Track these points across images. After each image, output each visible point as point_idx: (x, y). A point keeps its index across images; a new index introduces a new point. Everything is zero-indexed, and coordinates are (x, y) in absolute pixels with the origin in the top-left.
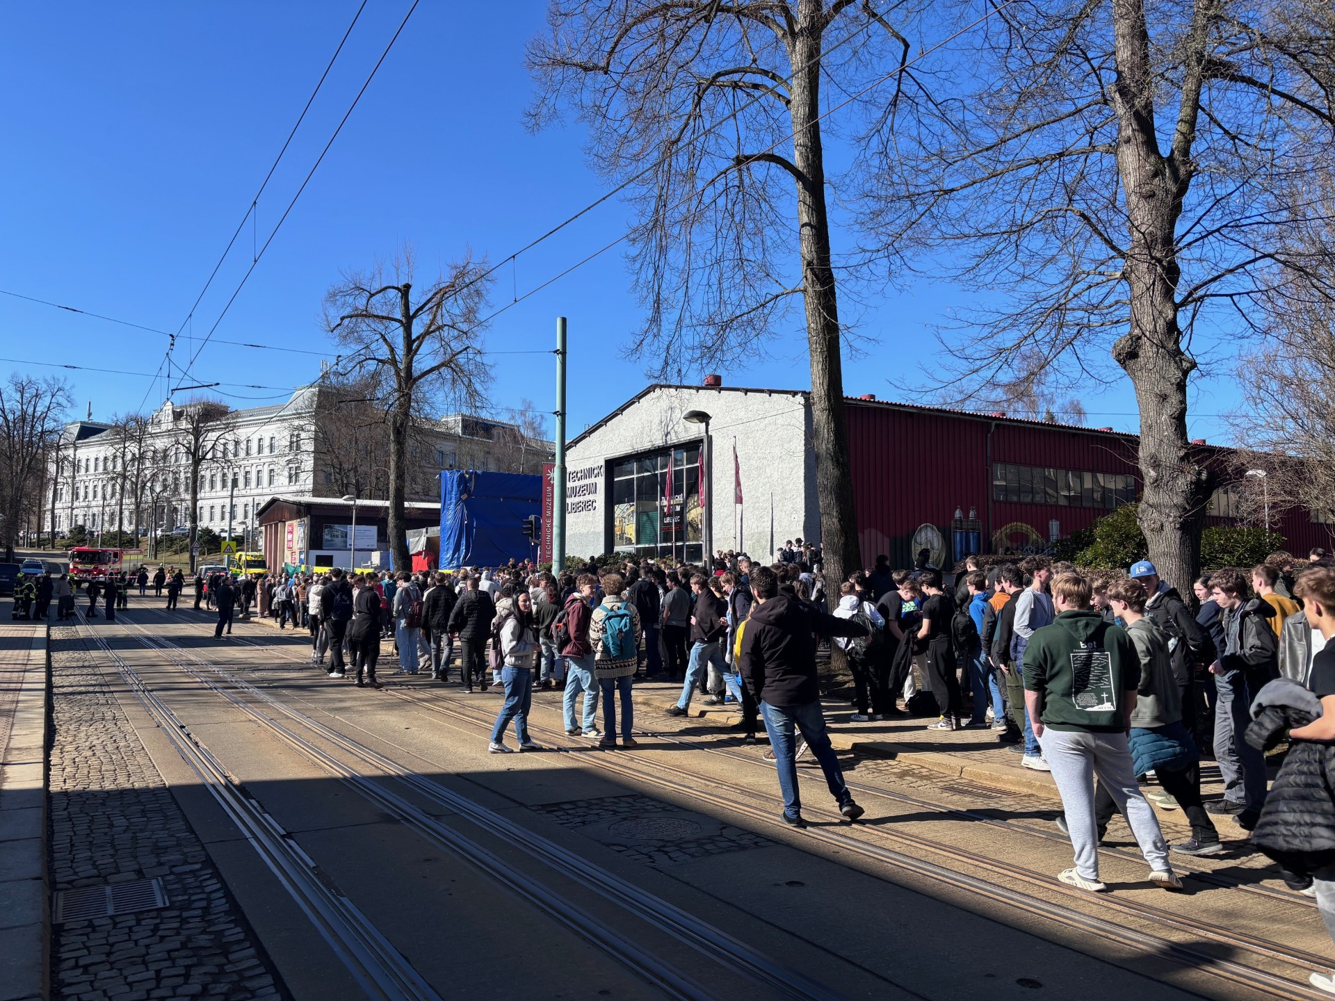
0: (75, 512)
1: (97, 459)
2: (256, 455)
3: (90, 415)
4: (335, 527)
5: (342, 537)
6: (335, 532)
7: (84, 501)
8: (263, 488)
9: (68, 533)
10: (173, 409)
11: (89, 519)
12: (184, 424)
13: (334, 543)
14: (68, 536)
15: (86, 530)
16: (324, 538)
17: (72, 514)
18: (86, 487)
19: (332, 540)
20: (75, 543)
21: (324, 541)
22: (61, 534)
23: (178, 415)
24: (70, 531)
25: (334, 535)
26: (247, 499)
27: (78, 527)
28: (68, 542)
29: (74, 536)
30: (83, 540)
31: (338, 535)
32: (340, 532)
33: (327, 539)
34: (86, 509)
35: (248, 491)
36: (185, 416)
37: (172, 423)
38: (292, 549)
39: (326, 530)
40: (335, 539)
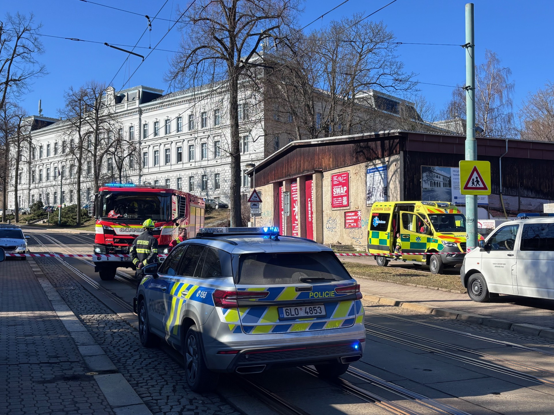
0: (32, 192)
1: (48, 146)
2: (200, 128)
3: (41, 111)
4: (435, 171)
5: (445, 185)
6: (436, 179)
7: (39, 183)
8: (208, 161)
9: (29, 209)
10: (114, 93)
11: (44, 197)
12: (125, 106)
13: (435, 193)
14: (29, 212)
15: (42, 206)
16: (424, 187)
17: (29, 193)
18: (40, 171)
19: (432, 191)
20: (36, 217)
21: (424, 191)
22: (23, 211)
23: (119, 100)
24: (29, 208)
25: (435, 182)
26: (192, 172)
27: (35, 204)
28: (29, 216)
29: (34, 211)
30: (42, 214)
31: (440, 183)
32: (442, 177)
33: (426, 189)
34: (41, 189)
35: (193, 165)
36: (126, 99)
37: (114, 107)
38: (348, 208)
39: (424, 174)
40: (436, 188)
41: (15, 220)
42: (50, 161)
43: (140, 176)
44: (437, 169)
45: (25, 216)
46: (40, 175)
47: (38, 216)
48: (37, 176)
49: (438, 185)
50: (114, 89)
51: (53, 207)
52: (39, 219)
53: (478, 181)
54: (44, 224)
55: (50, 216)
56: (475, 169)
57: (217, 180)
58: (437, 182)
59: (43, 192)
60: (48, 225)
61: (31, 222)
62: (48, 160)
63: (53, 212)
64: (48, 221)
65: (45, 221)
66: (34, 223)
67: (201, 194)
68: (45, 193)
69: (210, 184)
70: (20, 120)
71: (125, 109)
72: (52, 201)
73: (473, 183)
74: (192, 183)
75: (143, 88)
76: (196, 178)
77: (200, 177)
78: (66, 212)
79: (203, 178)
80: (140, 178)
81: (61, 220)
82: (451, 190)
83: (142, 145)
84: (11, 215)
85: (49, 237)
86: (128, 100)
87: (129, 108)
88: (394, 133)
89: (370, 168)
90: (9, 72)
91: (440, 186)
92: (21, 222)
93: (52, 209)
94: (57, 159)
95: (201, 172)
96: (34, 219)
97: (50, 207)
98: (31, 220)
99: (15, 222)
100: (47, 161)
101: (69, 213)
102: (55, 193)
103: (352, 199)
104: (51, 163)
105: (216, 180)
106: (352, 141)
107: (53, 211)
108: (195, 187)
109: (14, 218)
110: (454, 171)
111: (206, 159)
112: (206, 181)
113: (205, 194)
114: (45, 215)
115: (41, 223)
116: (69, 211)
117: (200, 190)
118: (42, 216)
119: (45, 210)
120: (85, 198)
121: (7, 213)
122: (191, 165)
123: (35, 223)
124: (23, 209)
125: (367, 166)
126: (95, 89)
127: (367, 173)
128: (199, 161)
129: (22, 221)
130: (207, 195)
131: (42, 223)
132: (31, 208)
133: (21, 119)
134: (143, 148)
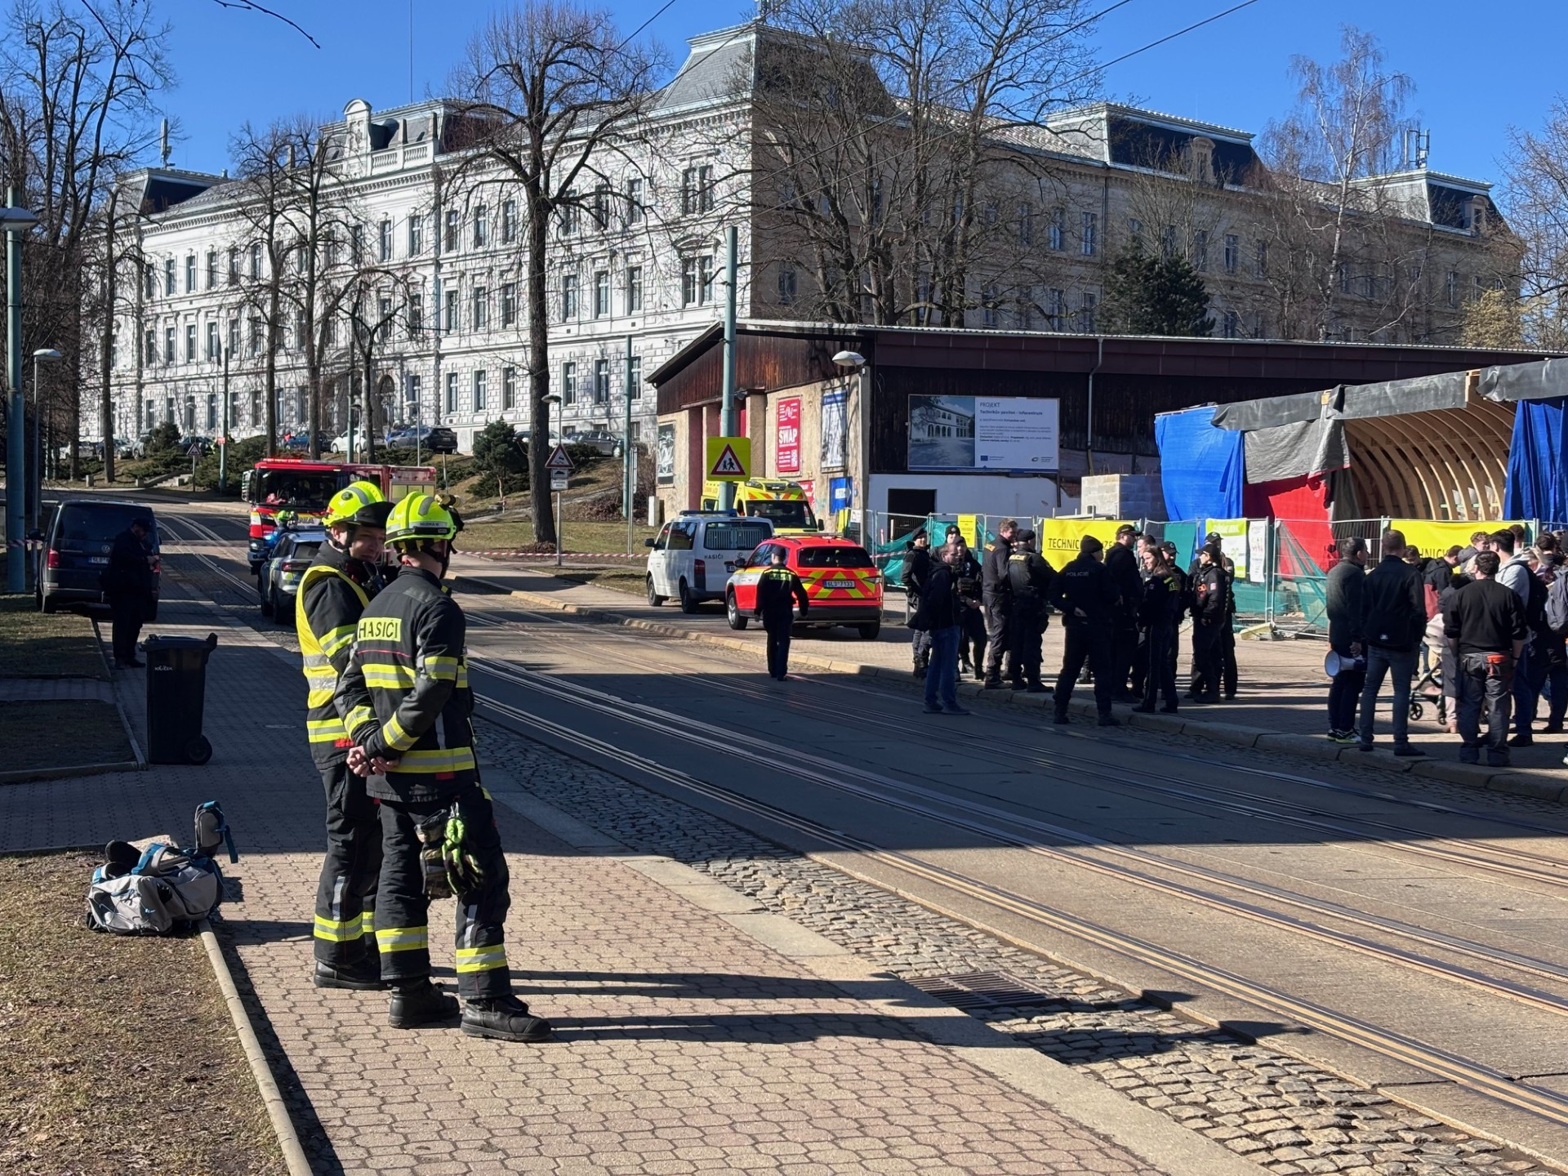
0: (146, 393)
3: (166, 151)
4: (940, 404)
5: (960, 433)
6: (941, 420)
7: (166, 367)
8: (612, 320)
9: (141, 444)
10: (369, 120)
11: (180, 410)
12: (397, 158)
13: (938, 450)
14: (141, 453)
15: (178, 436)
16: (913, 437)
17: (140, 398)
18: (169, 331)
19: (932, 444)
20: (161, 469)
21: (913, 446)
22: (123, 448)
23: (382, 137)
24: (142, 441)
25: (938, 428)
26: (572, 349)
27: (158, 432)
28: (143, 464)
29: (156, 450)
30: (176, 461)
31: (949, 429)
32: (954, 417)
33: (918, 440)
34: (171, 385)
35: (574, 329)
36: (401, 138)
37: (369, 159)
38: (798, 474)
39: (916, 412)
40: (940, 439)
41: (104, 475)
42: (196, 305)
43: (440, 357)
44: (945, 402)
45: (131, 466)
46: (170, 345)
47: (167, 465)
48: (161, 348)
49: (946, 432)
50: (369, 108)
51: (207, 440)
52: (169, 472)
53: (732, 464)
54: (182, 489)
55: (197, 464)
56: (728, 448)
57: (636, 376)
58: (944, 429)
59: (177, 394)
60: (191, 490)
61: (148, 481)
62: (191, 303)
63: (205, 455)
64: (193, 481)
65: (186, 480)
66: (156, 483)
67: (593, 412)
68: (182, 396)
69: (617, 385)
70: (115, 201)
71: (398, 167)
72: (203, 420)
73: (725, 467)
74: (572, 382)
75: (447, 104)
76: (581, 366)
77: (592, 366)
78: (239, 455)
79: (599, 369)
80: (438, 363)
81: (226, 478)
82: (973, 442)
83: (442, 270)
84: (92, 460)
85: (196, 523)
86: (405, 141)
87: (408, 165)
88: (850, 331)
89: (826, 394)
90: (97, 141)
91: (949, 435)
92: (120, 482)
93: (203, 447)
94: (215, 302)
95: (593, 350)
96: (156, 474)
97: (198, 440)
98: (148, 475)
99: (106, 481)
100: (186, 305)
101: (247, 459)
102: (212, 398)
103: (804, 456)
104: (199, 310)
105: (631, 375)
106: (800, 334)
107: (205, 452)
108: (578, 394)
109: (101, 469)
110: (983, 404)
111: (608, 315)
112: (607, 377)
113: (603, 411)
114: (184, 461)
115: (173, 483)
116: (247, 454)
117: (589, 400)
118: (174, 466)
119: (186, 447)
120: (293, 413)
121: (81, 455)
122: (569, 331)
123: (159, 485)
124: (124, 444)
125: (823, 390)
126: (308, 135)
127: (823, 404)
128: (589, 322)
129: (124, 479)
130: (608, 415)
131: (177, 484)
132: (147, 441)
133: (114, 197)
134: (445, 279)
